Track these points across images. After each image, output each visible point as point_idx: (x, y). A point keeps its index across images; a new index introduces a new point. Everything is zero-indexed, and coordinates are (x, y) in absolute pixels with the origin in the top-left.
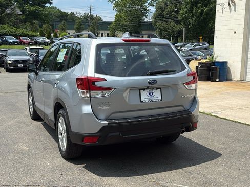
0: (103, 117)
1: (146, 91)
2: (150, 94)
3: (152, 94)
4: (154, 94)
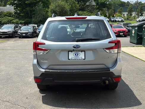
0: (45, 67)
1: (73, 52)
2: (76, 55)
3: (78, 55)
4: (79, 55)
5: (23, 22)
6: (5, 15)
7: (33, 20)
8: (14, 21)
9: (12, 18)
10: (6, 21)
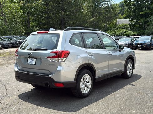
1: (30, 59)
3: (32, 61)
5: (136, 33)
6: (120, 28)
7: (146, 31)
8: (127, 33)
9: (126, 30)
10: (119, 33)
